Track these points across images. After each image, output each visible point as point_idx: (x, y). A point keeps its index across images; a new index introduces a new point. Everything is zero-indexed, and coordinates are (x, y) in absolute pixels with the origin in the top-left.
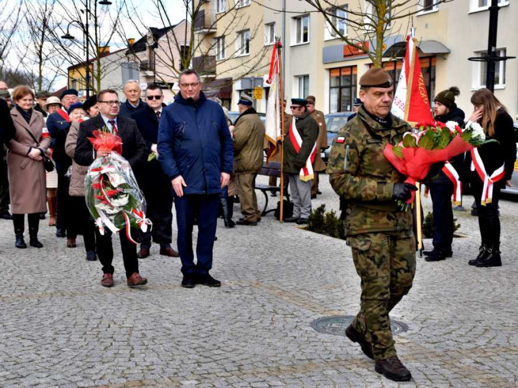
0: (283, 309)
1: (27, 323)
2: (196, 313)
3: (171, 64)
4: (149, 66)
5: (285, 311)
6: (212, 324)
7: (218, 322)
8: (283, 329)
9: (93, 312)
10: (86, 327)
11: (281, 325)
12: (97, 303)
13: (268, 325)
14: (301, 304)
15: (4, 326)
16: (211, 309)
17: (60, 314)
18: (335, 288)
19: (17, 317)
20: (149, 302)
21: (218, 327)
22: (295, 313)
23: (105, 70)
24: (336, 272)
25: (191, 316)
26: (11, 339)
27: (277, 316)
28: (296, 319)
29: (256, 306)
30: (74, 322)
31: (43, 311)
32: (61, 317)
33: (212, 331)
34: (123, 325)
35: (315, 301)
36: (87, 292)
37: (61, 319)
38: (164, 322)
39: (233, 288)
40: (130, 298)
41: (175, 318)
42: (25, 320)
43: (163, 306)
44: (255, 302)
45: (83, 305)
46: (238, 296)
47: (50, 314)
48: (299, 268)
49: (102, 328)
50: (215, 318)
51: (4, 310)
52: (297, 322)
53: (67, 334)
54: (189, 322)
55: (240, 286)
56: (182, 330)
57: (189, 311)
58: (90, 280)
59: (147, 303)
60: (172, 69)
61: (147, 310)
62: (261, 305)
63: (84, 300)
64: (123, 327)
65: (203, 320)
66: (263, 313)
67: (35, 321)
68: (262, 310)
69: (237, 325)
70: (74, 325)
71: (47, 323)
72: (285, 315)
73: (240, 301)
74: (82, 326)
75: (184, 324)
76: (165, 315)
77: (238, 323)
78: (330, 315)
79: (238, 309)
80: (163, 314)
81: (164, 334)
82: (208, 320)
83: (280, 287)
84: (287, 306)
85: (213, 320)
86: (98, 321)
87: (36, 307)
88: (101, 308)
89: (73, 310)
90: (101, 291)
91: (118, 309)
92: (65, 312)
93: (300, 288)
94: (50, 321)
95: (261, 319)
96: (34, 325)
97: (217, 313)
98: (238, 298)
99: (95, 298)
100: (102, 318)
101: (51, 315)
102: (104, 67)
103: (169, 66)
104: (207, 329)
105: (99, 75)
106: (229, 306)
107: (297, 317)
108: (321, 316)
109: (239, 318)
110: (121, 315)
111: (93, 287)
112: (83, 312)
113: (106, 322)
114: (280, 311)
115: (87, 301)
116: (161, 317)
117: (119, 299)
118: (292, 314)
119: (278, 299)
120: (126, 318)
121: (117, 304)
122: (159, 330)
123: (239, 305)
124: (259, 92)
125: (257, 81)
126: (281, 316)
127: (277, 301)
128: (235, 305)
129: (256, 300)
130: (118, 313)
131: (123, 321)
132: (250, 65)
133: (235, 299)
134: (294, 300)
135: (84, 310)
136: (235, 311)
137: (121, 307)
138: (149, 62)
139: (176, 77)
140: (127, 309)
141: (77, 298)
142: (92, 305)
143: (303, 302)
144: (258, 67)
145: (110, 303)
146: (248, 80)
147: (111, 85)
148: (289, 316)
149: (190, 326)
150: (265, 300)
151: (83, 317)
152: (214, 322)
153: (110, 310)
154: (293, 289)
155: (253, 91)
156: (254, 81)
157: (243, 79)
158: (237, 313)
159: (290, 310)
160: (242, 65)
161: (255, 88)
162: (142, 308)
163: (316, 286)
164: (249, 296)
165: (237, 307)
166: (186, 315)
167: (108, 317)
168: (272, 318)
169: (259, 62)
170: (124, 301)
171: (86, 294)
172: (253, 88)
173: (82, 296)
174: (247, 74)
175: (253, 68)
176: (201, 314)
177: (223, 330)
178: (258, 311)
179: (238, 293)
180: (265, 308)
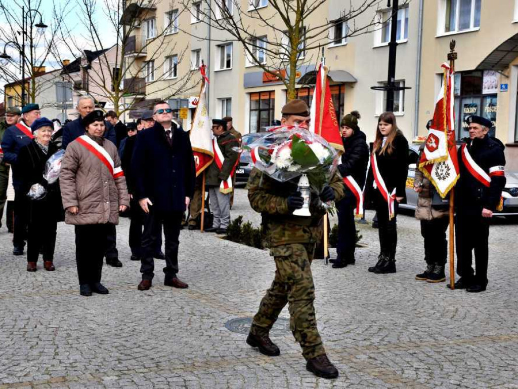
0: (199, 311)
2: (119, 315)
3: (103, 84)
4: (82, 86)
5: (202, 312)
6: (133, 324)
8: (199, 329)
9: (20, 314)
10: (14, 327)
11: (198, 325)
12: (25, 305)
13: (185, 325)
14: (217, 306)
16: (133, 311)
18: (249, 292)
20: (75, 304)
21: (140, 328)
22: (210, 314)
24: (250, 278)
25: (114, 317)
27: (194, 317)
28: (212, 320)
29: (175, 308)
30: (2, 323)
33: (133, 331)
34: (50, 326)
35: (230, 303)
36: (15, 295)
38: (89, 323)
39: (155, 291)
41: (99, 319)
43: (88, 308)
44: (175, 305)
45: (11, 307)
46: (159, 299)
48: (217, 273)
49: (29, 329)
50: (137, 319)
52: (213, 323)
54: (113, 323)
55: (162, 290)
56: (105, 330)
57: (112, 312)
58: (19, 284)
60: (103, 89)
61: (73, 311)
62: (180, 307)
63: (13, 303)
64: (49, 328)
65: (126, 321)
66: (182, 315)
68: (181, 311)
69: (157, 325)
72: (202, 316)
73: (160, 304)
74: (9, 327)
75: (107, 325)
76: (89, 316)
77: (158, 323)
78: (243, 316)
79: (159, 311)
81: (88, 334)
82: (130, 321)
83: (198, 290)
84: (204, 308)
85: (135, 321)
86: (25, 322)
88: (29, 310)
90: (29, 294)
91: (45, 311)
93: (217, 292)
95: (180, 320)
97: (139, 315)
98: (159, 301)
99: (23, 300)
100: (29, 319)
103: (100, 86)
104: (128, 329)
105: (34, 92)
106: (150, 308)
107: (212, 318)
108: (234, 317)
109: (159, 319)
110: (48, 316)
111: (22, 291)
113: (32, 323)
114: (197, 313)
115: (15, 303)
116: (86, 318)
117: (47, 301)
118: (208, 316)
119: (196, 302)
120: (52, 319)
121: (44, 306)
122: (84, 330)
123: (159, 307)
124: (184, 113)
125: (182, 102)
126: (198, 317)
127: (195, 303)
128: (155, 307)
129: (176, 303)
130: (44, 315)
131: (50, 322)
132: (177, 87)
133: (156, 302)
134: (211, 303)
135: (12, 312)
136: (156, 313)
137: (48, 310)
138: (83, 82)
139: (107, 97)
140: (53, 311)
141: (6, 301)
142: (19, 308)
143: (219, 304)
144: (183, 90)
145: (38, 305)
146: (175, 101)
147: (46, 102)
148: (206, 317)
149: (114, 326)
150: (184, 303)
151: (11, 318)
152: (136, 322)
153: (37, 312)
154: (210, 292)
155: (179, 111)
156: (180, 102)
157: (171, 99)
158: (158, 315)
159: (207, 312)
160: (169, 87)
161: (181, 109)
162: (68, 310)
163: (232, 290)
164: (169, 299)
165: (158, 309)
166: (109, 316)
167: (35, 319)
168: (190, 319)
169: (185, 85)
170: (51, 304)
171: (14, 297)
172: (179, 108)
173: (11, 299)
174: (173, 95)
175: (179, 90)
176: (124, 315)
177: (144, 330)
178: (177, 312)
179: (159, 296)
180: (184, 310)
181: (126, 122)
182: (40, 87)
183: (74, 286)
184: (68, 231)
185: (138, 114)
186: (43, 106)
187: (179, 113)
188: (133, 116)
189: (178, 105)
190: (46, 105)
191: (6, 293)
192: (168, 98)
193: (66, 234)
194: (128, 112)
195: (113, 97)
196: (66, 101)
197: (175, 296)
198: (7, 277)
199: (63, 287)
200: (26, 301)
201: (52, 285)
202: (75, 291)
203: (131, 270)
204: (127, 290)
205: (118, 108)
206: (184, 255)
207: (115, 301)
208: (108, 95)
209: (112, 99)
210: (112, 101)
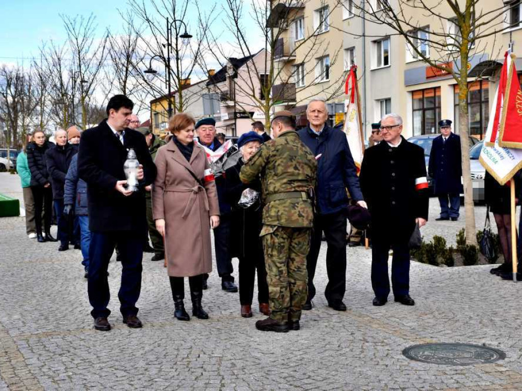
0: (372, 337)
1: (119, 354)
2: (284, 342)
3: (252, 93)
4: (229, 96)
5: (375, 339)
6: (301, 353)
7: (308, 350)
8: (373, 357)
9: (183, 342)
10: (177, 357)
11: (371, 353)
12: (185, 333)
13: (358, 353)
14: (392, 332)
15: (98, 357)
16: (299, 338)
17: (150, 345)
18: (426, 315)
19: (110, 348)
20: (237, 331)
21: (308, 356)
22: (385, 341)
24: (426, 298)
25: (280, 345)
26: (105, 370)
27: (367, 344)
28: (387, 348)
29: (345, 334)
30: (165, 352)
31: (135, 342)
32: (152, 347)
33: (301, 360)
34: (213, 355)
35: (405, 328)
37: (152, 350)
38: (253, 352)
39: (321, 316)
40: (218, 327)
41: (263, 348)
42: (117, 350)
43: (250, 335)
44: (344, 330)
45: (173, 335)
46: (327, 324)
47: (141, 344)
49: (192, 358)
50: (304, 347)
51: (96, 341)
52: (388, 350)
53: (159, 364)
54: (278, 351)
55: (328, 314)
56: (272, 360)
57: (277, 340)
59: (235, 333)
60: (253, 98)
61: (235, 339)
62: (350, 333)
63: (173, 331)
64: (213, 357)
65: (292, 349)
66: (352, 341)
67: (127, 352)
68: (351, 338)
69: (327, 354)
70: (165, 355)
71: (138, 354)
72: (375, 343)
73: (328, 330)
74: (173, 356)
75: (273, 353)
76: (254, 345)
77: (327, 352)
78: (422, 343)
79: (328, 338)
80: (251, 343)
81: (253, 364)
82: (297, 349)
83: (368, 314)
84: (377, 333)
85: (302, 349)
86: (188, 351)
87: (127, 338)
88: (190, 338)
89: (163, 340)
91: (207, 339)
92: (156, 342)
93: (390, 315)
94: (142, 352)
95: (351, 347)
96: (127, 355)
97: (306, 342)
98: (326, 326)
99: (184, 328)
100: (191, 348)
101: (143, 345)
103: (250, 95)
104: (296, 358)
105: (181, 107)
106: (318, 334)
107: (387, 345)
108: (413, 344)
109: (328, 346)
110: (210, 345)
112: (173, 342)
113: (195, 352)
114: (370, 339)
115: (176, 331)
116: (250, 346)
117: (208, 328)
118: (383, 342)
119: (367, 327)
120: (215, 348)
121: (206, 333)
122: (248, 359)
123: (327, 333)
125: (337, 106)
126: (371, 344)
127: (367, 329)
128: (323, 333)
129: (344, 328)
130: (207, 343)
131: (212, 351)
133: (323, 328)
134: (384, 328)
135: (174, 341)
136: (324, 340)
137: (210, 337)
138: (229, 92)
139: (257, 107)
140: (216, 339)
142: (181, 336)
143: (394, 329)
145: (199, 333)
146: (330, 106)
148: (380, 344)
149: (280, 355)
150: (354, 328)
151: (173, 347)
152: (303, 351)
153: (199, 340)
154: (382, 316)
155: (335, 117)
156: (335, 107)
158: (326, 342)
159: (380, 338)
160: (323, 91)
161: (336, 114)
162: (230, 338)
163: (407, 313)
164: (337, 324)
166: (274, 344)
167: (198, 347)
168: (362, 346)
170: (212, 331)
171: (174, 324)
172: (334, 114)
173: (171, 327)
175: (334, 94)
177: (312, 359)
178: (347, 339)
179: (326, 321)
180: (355, 336)
182: (187, 100)
183: (234, 312)
187: (334, 119)
189: (333, 110)
191: (167, 320)
195: (264, 106)
196: (214, 114)
197: (344, 321)
198: (166, 304)
199: (223, 312)
200: (187, 328)
201: (212, 311)
202: (235, 317)
208: (258, 104)
209: (262, 108)
210: (262, 110)
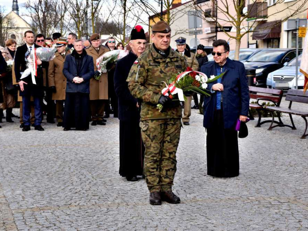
2: (237, 226)
3: (226, 11)
4: (211, 14)
9: (150, 221)
16: (251, 223)
17: (123, 222)
20: (197, 213)
23: (173, 18)
29: (293, 221)
32: (124, 224)
37: (124, 227)
43: (209, 218)
44: (293, 218)
46: (277, 211)
47: (115, 221)
55: (279, 202)
57: (232, 223)
60: (227, 14)
61: (195, 221)
62: (298, 221)
68: (299, 226)
73: (278, 216)
86: (154, 230)
87: (105, 215)
88: (157, 218)
91: (172, 219)
92: (128, 219)
97: (258, 226)
98: (276, 213)
100: (157, 226)
102: (173, 15)
103: (224, 12)
105: (169, 21)
106: (268, 220)
116: (207, 228)
117: (173, 210)
120: (177, 228)
124: (302, 32)
125: (301, 21)
128: (273, 219)
129: (293, 216)
130: (171, 223)
132: (295, 8)
133: (273, 214)
135: (143, 219)
137: (174, 218)
138: (212, 10)
139: (230, 22)
140: (178, 220)
141: (139, 208)
142: (149, 215)
144: (302, 10)
145: (165, 214)
146: (294, 21)
147: (179, 29)
150: (302, 216)
151: (142, 225)
153: (164, 220)
155: (298, 30)
156: (299, 21)
157: (289, 20)
160: (288, 8)
161: (300, 28)
162: (191, 219)
164: (286, 212)
165: (275, 221)
169: (303, 5)
170: (177, 212)
171: (146, 205)
172: (298, 28)
173: (143, 207)
174: (292, 16)
175: (297, 11)
176: (243, 226)
178: (295, 226)
179: (277, 208)
180: (302, 223)
181: (249, 43)
182: (174, 16)
183: (198, 196)
184: (195, 143)
185: (260, 35)
186: (176, 33)
187: (297, 32)
188: (255, 38)
189: (296, 25)
190: (179, 32)
191: (139, 200)
192: (287, 19)
193: (193, 146)
194: (251, 34)
195: (235, 22)
196: (197, 28)
197: (292, 209)
198: (141, 186)
199: (188, 195)
202: (198, 201)
203: (250, 181)
204: (246, 201)
205: (240, 31)
206: (301, 168)
207: (235, 211)
208: (231, 20)
209: (234, 23)
210: (234, 25)
